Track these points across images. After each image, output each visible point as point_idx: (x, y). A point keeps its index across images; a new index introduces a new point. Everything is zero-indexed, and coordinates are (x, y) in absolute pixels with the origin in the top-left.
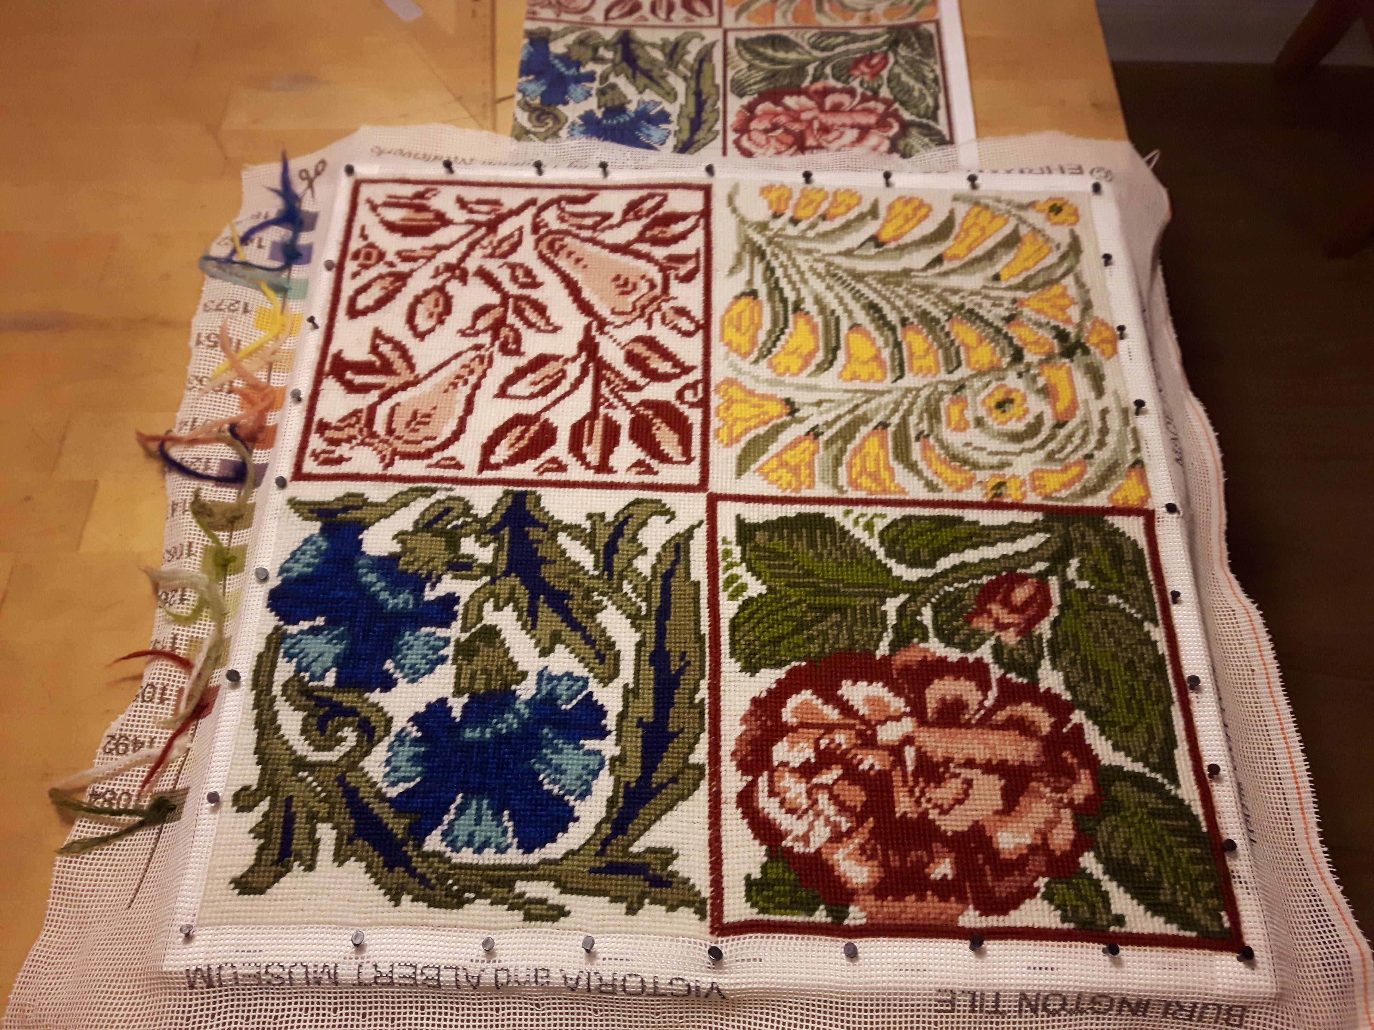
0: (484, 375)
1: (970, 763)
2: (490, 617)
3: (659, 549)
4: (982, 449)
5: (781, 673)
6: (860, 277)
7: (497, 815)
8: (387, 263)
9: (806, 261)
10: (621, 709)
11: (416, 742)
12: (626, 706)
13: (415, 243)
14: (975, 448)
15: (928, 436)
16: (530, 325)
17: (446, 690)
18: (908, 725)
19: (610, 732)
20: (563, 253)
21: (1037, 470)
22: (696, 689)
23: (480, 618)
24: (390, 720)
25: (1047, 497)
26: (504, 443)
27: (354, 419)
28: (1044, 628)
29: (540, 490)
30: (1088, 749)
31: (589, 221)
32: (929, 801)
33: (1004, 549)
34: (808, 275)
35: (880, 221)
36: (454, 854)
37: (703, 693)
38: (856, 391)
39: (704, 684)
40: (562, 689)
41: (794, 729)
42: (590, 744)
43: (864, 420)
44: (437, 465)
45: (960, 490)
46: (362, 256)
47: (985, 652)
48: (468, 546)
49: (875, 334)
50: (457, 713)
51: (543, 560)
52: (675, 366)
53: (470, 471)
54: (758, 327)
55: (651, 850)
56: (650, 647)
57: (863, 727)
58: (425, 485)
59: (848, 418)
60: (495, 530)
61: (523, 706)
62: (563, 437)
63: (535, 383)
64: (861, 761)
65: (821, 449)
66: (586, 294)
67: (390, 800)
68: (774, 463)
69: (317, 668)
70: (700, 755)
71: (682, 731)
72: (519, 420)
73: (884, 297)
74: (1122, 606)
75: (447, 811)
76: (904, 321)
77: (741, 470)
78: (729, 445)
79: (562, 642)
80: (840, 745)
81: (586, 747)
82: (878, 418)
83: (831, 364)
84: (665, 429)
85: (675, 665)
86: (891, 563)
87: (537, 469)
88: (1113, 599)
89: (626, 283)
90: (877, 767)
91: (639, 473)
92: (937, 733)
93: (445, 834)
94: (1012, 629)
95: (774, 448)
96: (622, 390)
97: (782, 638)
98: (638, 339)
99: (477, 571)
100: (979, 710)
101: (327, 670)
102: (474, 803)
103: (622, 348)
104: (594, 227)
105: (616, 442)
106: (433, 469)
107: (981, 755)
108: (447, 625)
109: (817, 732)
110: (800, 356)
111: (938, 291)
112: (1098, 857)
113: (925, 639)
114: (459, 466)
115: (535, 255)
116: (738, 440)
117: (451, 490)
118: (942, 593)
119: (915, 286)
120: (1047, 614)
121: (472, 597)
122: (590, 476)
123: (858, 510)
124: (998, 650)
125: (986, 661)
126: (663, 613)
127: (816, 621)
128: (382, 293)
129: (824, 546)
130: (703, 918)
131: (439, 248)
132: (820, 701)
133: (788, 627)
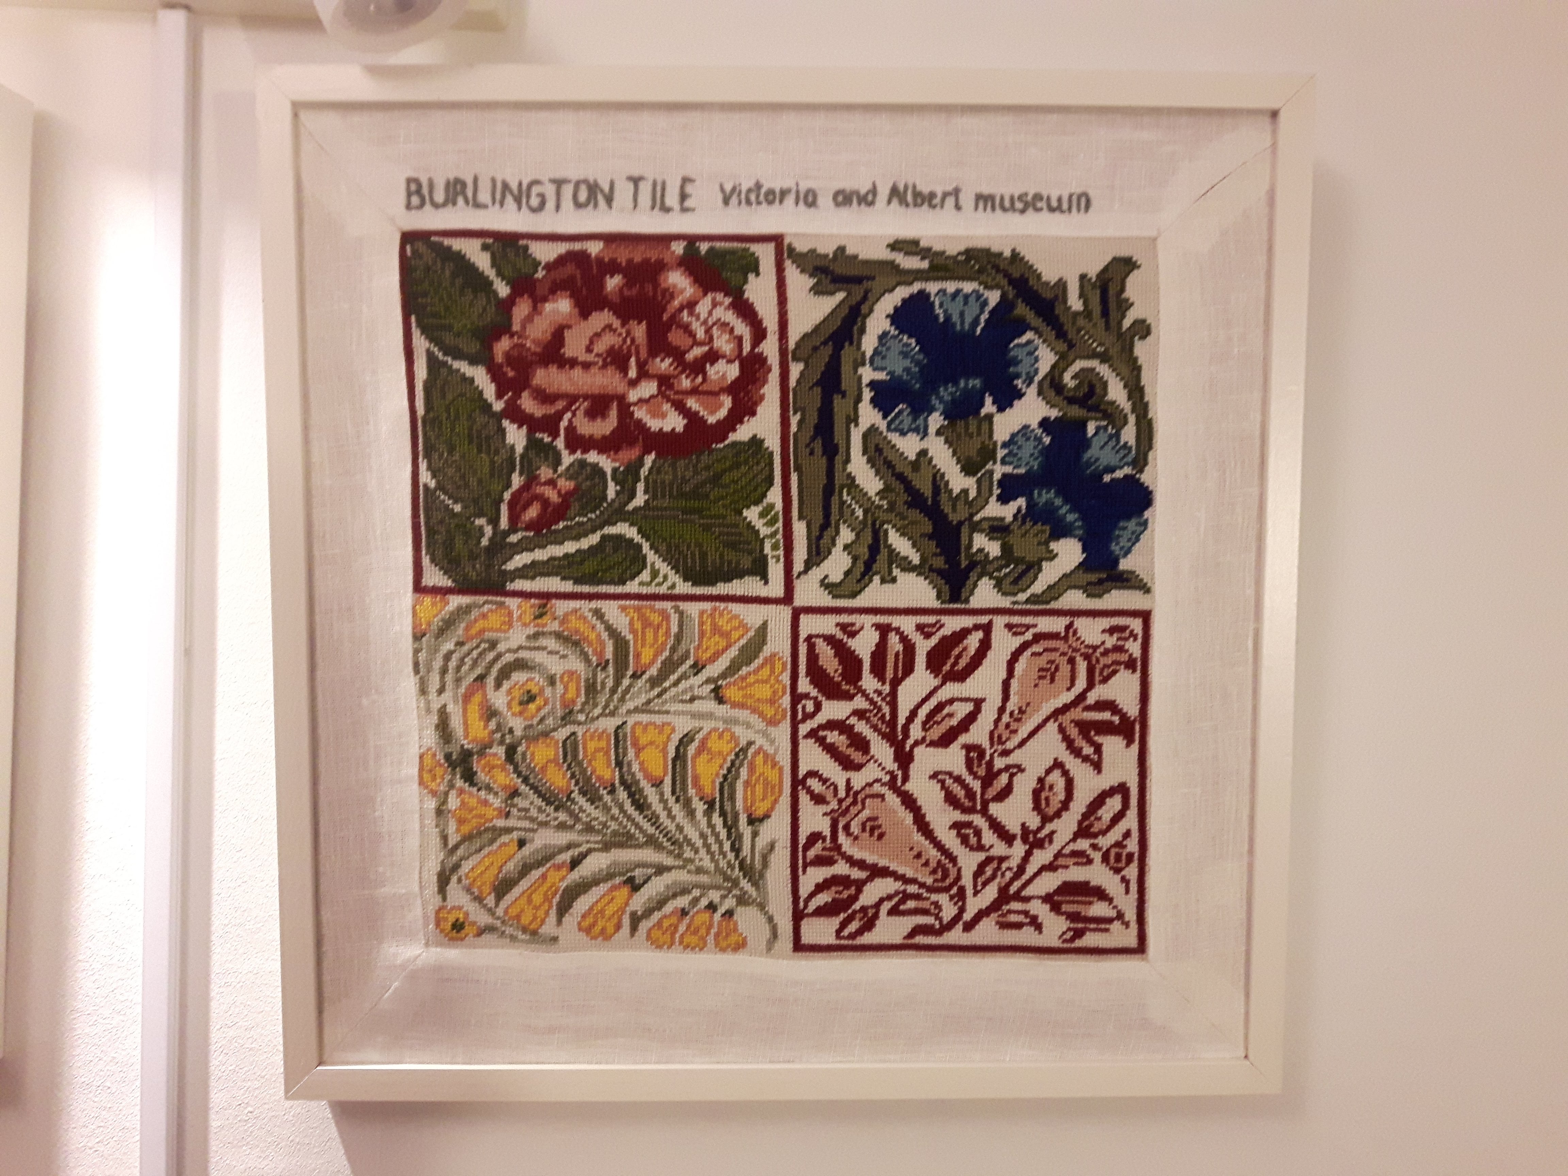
0: (997, 721)
1: (586, 366)
2: (970, 483)
3: (834, 550)
4: (550, 653)
5: (732, 437)
6: (651, 842)
7: (948, 318)
8: (1100, 849)
9: (701, 860)
10: (860, 405)
11: (1017, 376)
12: (856, 409)
13: (1076, 874)
14: (557, 653)
15: (597, 666)
16: (958, 779)
17: (998, 419)
18: (633, 396)
19: (867, 385)
20: (933, 864)
21: (505, 631)
22: (800, 423)
23: (979, 482)
24: (1039, 394)
25: (502, 604)
26: (972, 651)
27: (1105, 674)
28: (517, 481)
29: (936, 604)
30: (494, 379)
31: (911, 904)
32: (620, 335)
33: (540, 555)
34: (699, 843)
35: (628, 909)
36: (977, 288)
37: (794, 420)
38: (659, 712)
39: (794, 428)
40: (906, 420)
41: (722, 390)
42: (881, 376)
43: (654, 682)
44: (1028, 627)
45: (575, 611)
46: (1124, 857)
47: (567, 459)
48: (994, 549)
49: (639, 776)
50: (988, 400)
51: (931, 537)
52: (824, 738)
53: (999, 622)
54: (747, 783)
55: (832, 293)
56: (839, 459)
57: (668, 393)
58: (1036, 607)
59: (667, 684)
60: (972, 565)
61: (937, 406)
62: (921, 660)
63: (950, 715)
64: (671, 365)
65: (692, 651)
66: (908, 818)
67: (1031, 329)
68: (735, 635)
69: (1103, 437)
70: (796, 370)
71: (811, 388)
72: (961, 676)
73: (629, 818)
74: (450, 502)
75: (987, 321)
76: (612, 791)
77: (763, 629)
78: (773, 655)
79: (911, 462)
80: (687, 377)
81: (885, 373)
82: (640, 683)
83: (681, 741)
84: (830, 671)
85: (818, 445)
86: (638, 538)
87: (942, 626)
88: (458, 508)
89: (872, 830)
90: (658, 360)
91: (853, 625)
92: (610, 390)
93: (985, 303)
94: (543, 480)
95: (733, 652)
96: (871, 711)
97: (731, 469)
98: (858, 767)
99: (985, 525)
100: (576, 410)
101: (1096, 434)
102: (967, 327)
103: (872, 757)
104: (906, 897)
105: (874, 655)
106: (1031, 623)
107: (577, 372)
108: (1004, 475)
109: (705, 387)
110: (709, 751)
111: (579, 827)
112: (495, 293)
113: (615, 471)
114: (1009, 627)
115: (961, 862)
116: (766, 660)
117: (1014, 603)
118: (598, 512)
119: (598, 832)
120: (514, 495)
121: (987, 503)
122: (896, 621)
123: (663, 590)
124: (557, 461)
125: (567, 452)
126: (829, 490)
127: (703, 484)
128: (1100, 813)
129: (693, 555)
130: (790, 245)
131: (1051, 867)
132: (701, 414)
133: (726, 479)
